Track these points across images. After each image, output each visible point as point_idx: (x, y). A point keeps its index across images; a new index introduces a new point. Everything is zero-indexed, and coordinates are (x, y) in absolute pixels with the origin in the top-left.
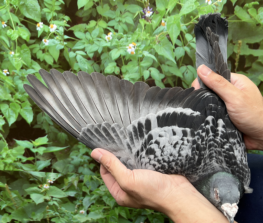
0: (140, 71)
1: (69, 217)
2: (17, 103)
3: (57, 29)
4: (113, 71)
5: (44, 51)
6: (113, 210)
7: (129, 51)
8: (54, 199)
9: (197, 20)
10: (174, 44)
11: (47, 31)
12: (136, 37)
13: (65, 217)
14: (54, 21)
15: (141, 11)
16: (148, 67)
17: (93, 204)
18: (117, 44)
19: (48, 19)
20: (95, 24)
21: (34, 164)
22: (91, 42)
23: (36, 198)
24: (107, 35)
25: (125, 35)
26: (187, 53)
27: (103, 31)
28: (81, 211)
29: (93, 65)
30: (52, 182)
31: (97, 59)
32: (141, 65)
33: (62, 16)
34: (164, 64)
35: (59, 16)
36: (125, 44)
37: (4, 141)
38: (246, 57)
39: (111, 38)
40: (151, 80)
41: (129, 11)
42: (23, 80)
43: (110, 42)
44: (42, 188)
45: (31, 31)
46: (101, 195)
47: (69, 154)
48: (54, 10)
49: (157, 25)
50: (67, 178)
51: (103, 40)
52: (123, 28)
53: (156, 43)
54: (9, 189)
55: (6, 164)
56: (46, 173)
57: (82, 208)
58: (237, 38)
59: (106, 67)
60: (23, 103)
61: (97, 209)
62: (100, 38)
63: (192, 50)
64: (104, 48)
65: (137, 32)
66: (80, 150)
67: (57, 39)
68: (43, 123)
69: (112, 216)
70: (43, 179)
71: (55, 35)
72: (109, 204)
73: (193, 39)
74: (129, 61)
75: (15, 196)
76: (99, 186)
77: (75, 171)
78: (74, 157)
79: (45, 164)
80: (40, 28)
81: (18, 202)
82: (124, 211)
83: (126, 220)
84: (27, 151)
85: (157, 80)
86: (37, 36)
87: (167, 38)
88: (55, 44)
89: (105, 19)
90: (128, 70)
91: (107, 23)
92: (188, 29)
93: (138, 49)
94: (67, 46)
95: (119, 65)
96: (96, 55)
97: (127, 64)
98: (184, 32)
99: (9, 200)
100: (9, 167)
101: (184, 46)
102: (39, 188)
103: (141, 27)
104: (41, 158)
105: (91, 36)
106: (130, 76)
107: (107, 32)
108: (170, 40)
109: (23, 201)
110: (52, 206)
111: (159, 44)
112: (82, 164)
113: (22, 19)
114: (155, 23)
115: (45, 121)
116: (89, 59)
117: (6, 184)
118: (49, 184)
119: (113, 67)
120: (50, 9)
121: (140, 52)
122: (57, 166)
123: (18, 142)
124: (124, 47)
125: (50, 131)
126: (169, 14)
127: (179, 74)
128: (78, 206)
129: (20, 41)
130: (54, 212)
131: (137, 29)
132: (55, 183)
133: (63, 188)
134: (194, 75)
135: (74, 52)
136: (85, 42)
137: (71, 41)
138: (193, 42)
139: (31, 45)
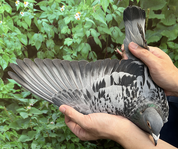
0: (84, 32)
1: (44, 126)
2: (7, 55)
3: (29, 5)
4: (66, 32)
5: (21, 20)
7: (76, 18)
8: (34, 115)
10: (105, 12)
11: (22, 7)
12: (80, 8)
13: (42, 126)
16: (89, 28)
17: (58, 118)
18: (68, 13)
20: (53, 0)
21: (20, 94)
22: (51, 13)
23: (23, 115)
24: (61, 8)
25: (73, 7)
26: (114, 18)
27: (58, 5)
28: (51, 122)
29: (53, 28)
30: (32, 105)
31: (55, 24)
32: (84, 27)
34: (100, 26)
36: (73, 13)
37: (1, 80)
38: (152, 20)
39: (64, 10)
40: (91, 37)
42: (10, 40)
43: (63, 12)
44: (27, 109)
45: (12, 7)
50: (41, 102)
51: (59, 11)
52: (71, 2)
54: (7, 110)
55: (3, 94)
56: (28, 99)
57: (52, 120)
58: (146, 7)
59: (62, 29)
60: (11, 55)
61: (61, 121)
62: (57, 9)
63: (117, 16)
64: (60, 16)
65: (81, 5)
67: (29, 12)
70: (27, 103)
71: (28, 9)
73: (117, 8)
74: (77, 25)
75: (10, 114)
79: (27, 94)
80: (18, 4)
81: (13, 117)
84: (15, 86)
85: (95, 37)
86: (16, 10)
87: (101, 8)
88: (28, 15)
90: (76, 31)
92: (114, 2)
93: (82, 16)
94: (36, 16)
95: (70, 27)
96: (55, 21)
97: (75, 27)
98: (112, 4)
99: (7, 116)
100: (5, 96)
101: (112, 13)
102: (25, 109)
103: (83, 2)
104: (24, 90)
105: (51, 9)
106: (77, 35)
107: (61, 5)
108: (103, 10)
109: (16, 117)
110: (33, 120)
111: (95, 12)
117: (4, 107)
118: (31, 106)
119: (66, 29)
121: (84, 18)
123: (9, 80)
124: (73, 15)
127: (109, 32)
128: (49, 119)
129: (6, 14)
130: (35, 123)
131: (81, 3)
132: (34, 105)
133: (40, 108)
134: (118, 33)
135: (41, 20)
136: (47, 13)
137: (39, 13)
138: (118, 11)
139: (13, 16)
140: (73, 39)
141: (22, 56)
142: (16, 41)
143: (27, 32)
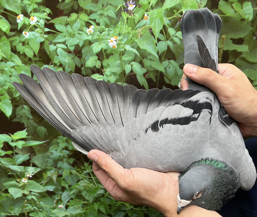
0: (121, 66)
1: (47, 212)
3: (37, 22)
4: (94, 65)
5: (24, 44)
6: (92, 205)
7: (111, 45)
8: (32, 193)
9: (180, 14)
10: (156, 39)
11: (27, 23)
12: (117, 30)
13: (43, 212)
14: (35, 13)
15: (123, 4)
16: (130, 61)
17: (72, 199)
18: (98, 38)
19: (29, 12)
20: (77, 17)
21: (12, 158)
22: (72, 36)
23: (15, 192)
24: (89, 28)
25: (107, 29)
26: (170, 47)
27: (84, 24)
28: (60, 206)
29: (74, 59)
30: (31, 176)
31: (78, 52)
32: (122, 59)
33: (42, 8)
34: (147, 58)
35: (40, 9)
36: (107, 37)
38: (229, 53)
39: (92, 32)
40: (132, 74)
41: (111, 4)
42: (2, 73)
43: (91, 36)
44: (21, 182)
45: (11, 23)
46: (80, 190)
47: (48, 149)
48: (35, 2)
49: (140, 19)
50: (46, 173)
51: (84, 33)
52: (105, 21)
53: (139, 37)
56: (24, 167)
57: (60, 203)
59: (87, 61)
60: (2, 96)
61: (76, 204)
62: (82, 31)
63: (175, 45)
64: (85, 41)
65: (120, 26)
66: (60, 145)
67: (38, 32)
68: (22, 116)
69: (92, 210)
70: (22, 173)
71: (36, 27)
72: (88, 199)
73: (176, 33)
74: (111, 55)
76: (79, 181)
77: (54, 166)
78: (53, 151)
79: (23, 158)
80: (21, 20)
82: (103, 206)
83: (106, 215)
84: (5, 144)
85: (139, 74)
86: (18, 28)
87: (149, 32)
88: (35, 36)
89: (86, 11)
90: (109, 64)
91: (89, 16)
92: (171, 24)
93: (120, 43)
94: (48, 38)
95: (101, 58)
96: (77, 48)
97: (108, 58)
98: (167, 26)
101: (167, 40)
102: (18, 182)
103: (123, 21)
104: (19, 152)
105: (72, 29)
106: (111, 70)
107: (88, 25)
108: (153, 34)
109: (1, 195)
110: (30, 200)
111: (141, 38)
112: (61, 158)
113: (3, 11)
114: (137, 16)
115: (24, 115)
116: (70, 52)
118: (28, 178)
119: (94, 60)
120: (30, 1)
121: (122, 46)
122: (36, 160)
124: (106, 41)
125: (29, 125)
126: (152, 8)
127: (161, 68)
128: (57, 201)
130: (32, 206)
131: (119, 23)
132: (34, 177)
133: (42, 182)
134: (176, 69)
135: (55, 45)
136: (66, 35)
137: (52, 34)
138: (176, 37)
139: (11, 37)
140: (103, 76)
141: (21, 98)
142: (13, 74)
143: (32, 63)
